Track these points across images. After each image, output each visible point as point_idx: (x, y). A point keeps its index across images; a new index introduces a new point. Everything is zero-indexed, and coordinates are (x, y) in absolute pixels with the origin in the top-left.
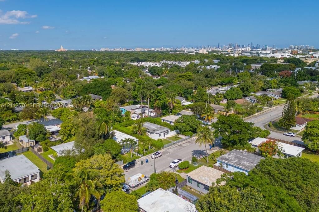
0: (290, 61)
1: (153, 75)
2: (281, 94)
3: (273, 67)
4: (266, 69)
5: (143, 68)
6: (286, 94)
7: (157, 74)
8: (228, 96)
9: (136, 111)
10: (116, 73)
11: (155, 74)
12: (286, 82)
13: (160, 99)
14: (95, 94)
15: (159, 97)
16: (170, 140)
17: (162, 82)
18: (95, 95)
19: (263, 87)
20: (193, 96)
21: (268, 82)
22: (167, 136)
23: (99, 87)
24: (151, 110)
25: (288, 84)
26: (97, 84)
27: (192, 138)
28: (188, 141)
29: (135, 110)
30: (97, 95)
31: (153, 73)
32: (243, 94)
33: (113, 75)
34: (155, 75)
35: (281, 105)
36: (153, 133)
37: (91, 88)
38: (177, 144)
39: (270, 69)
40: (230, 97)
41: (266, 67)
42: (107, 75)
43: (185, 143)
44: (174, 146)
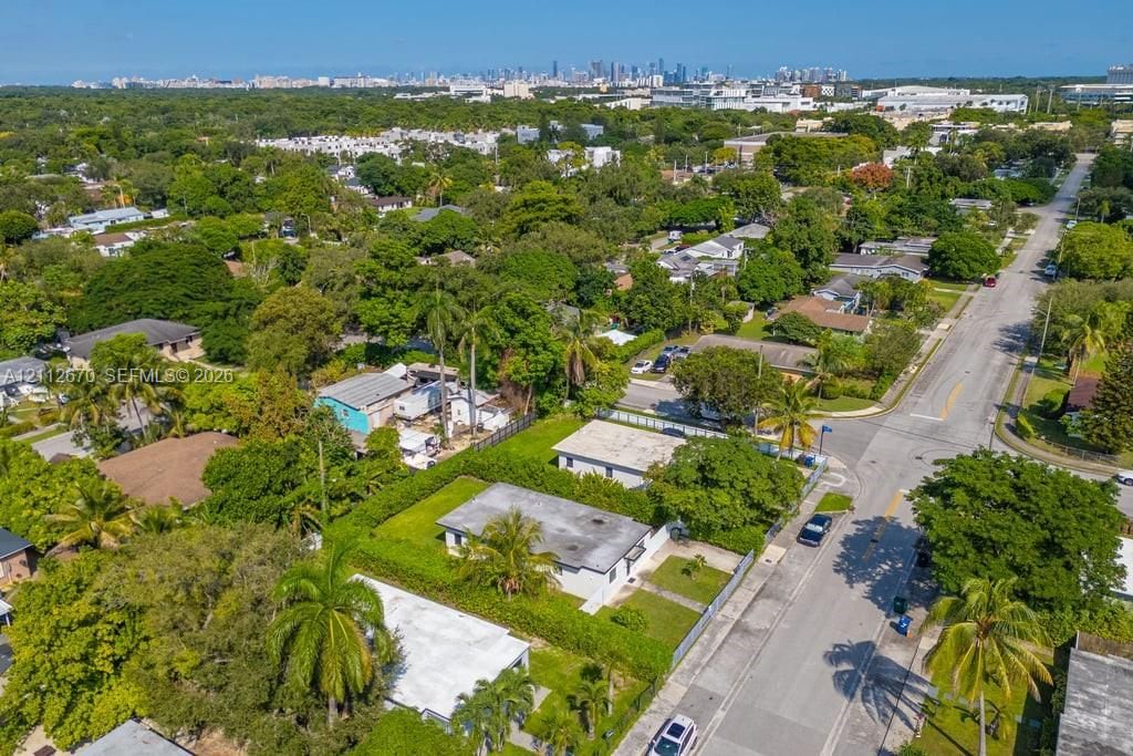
0: (852, 125)
1: (381, 195)
2: (925, 261)
3: (815, 150)
4: (794, 157)
6: (948, 262)
7: (398, 189)
8: (755, 287)
9: (402, 408)
10: (222, 193)
11: (392, 189)
12: (920, 211)
13: (525, 345)
14: (156, 314)
15: (520, 337)
16: (667, 595)
17: (453, 233)
18: (160, 318)
19: (847, 234)
20: (616, 298)
21: (865, 216)
22: (638, 566)
23: (172, 279)
24: (481, 397)
25: (928, 219)
26: (159, 264)
27: (762, 559)
28: (757, 585)
29: (397, 402)
30: (167, 319)
31: (379, 186)
32: (804, 273)
33: (211, 201)
34: (391, 194)
35: (953, 312)
36: (576, 570)
37: (133, 286)
39: (806, 156)
40: (762, 290)
41: (795, 151)
42: (180, 203)
43: (749, 606)
44: (713, 635)
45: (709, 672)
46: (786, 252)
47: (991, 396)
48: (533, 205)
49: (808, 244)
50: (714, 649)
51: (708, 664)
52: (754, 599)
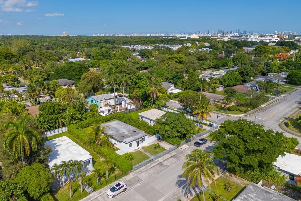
0: (283, 44)
1: (143, 58)
2: (286, 79)
3: (267, 49)
4: (260, 51)
5: (134, 51)
6: (292, 79)
7: (147, 56)
8: (225, 81)
9: (110, 102)
10: (103, 55)
11: (145, 56)
12: (289, 65)
13: (139, 87)
14: (68, 78)
15: (137, 85)
16: (146, 153)
17: (149, 65)
18: (69, 79)
19: (263, 70)
20: (183, 82)
21: (269, 65)
22: (142, 145)
23: (73, 70)
24: (129, 101)
25: (291, 67)
26: (71, 67)
27: (180, 148)
28: (173, 154)
30: (70, 79)
31: (143, 56)
32: (242, 79)
33: (99, 57)
35: (288, 93)
36: (121, 142)
37: (64, 71)
38: (156, 160)
39: (264, 51)
40: (227, 82)
41: (261, 49)
42: (93, 57)
43: (168, 159)
44: (151, 165)
45: (143, 174)
46: (236, 72)
47: (284, 115)
48: (171, 58)
49: (243, 70)
50: (149, 168)
51: (144, 171)
52: (170, 157)
